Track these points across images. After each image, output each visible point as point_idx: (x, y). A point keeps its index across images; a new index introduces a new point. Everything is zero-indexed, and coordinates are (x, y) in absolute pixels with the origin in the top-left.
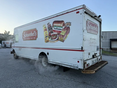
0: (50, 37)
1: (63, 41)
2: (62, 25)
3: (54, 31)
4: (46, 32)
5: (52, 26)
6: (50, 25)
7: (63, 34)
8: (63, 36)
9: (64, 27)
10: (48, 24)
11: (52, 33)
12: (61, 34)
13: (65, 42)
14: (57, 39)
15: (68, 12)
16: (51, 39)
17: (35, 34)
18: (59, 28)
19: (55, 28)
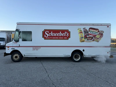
0: (86, 38)
1: (98, 42)
2: (97, 32)
3: (90, 34)
4: (81, 34)
5: (88, 31)
6: (86, 30)
7: (98, 37)
8: (98, 38)
9: (99, 33)
10: (84, 28)
11: (88, 35)
12: (96, 37)
13: (99, 42)
14: (93, 40)
15: (102, 25)
16: (87, 40)
17: (66, 34)
18: (95, 33)
19: (91, 32)
